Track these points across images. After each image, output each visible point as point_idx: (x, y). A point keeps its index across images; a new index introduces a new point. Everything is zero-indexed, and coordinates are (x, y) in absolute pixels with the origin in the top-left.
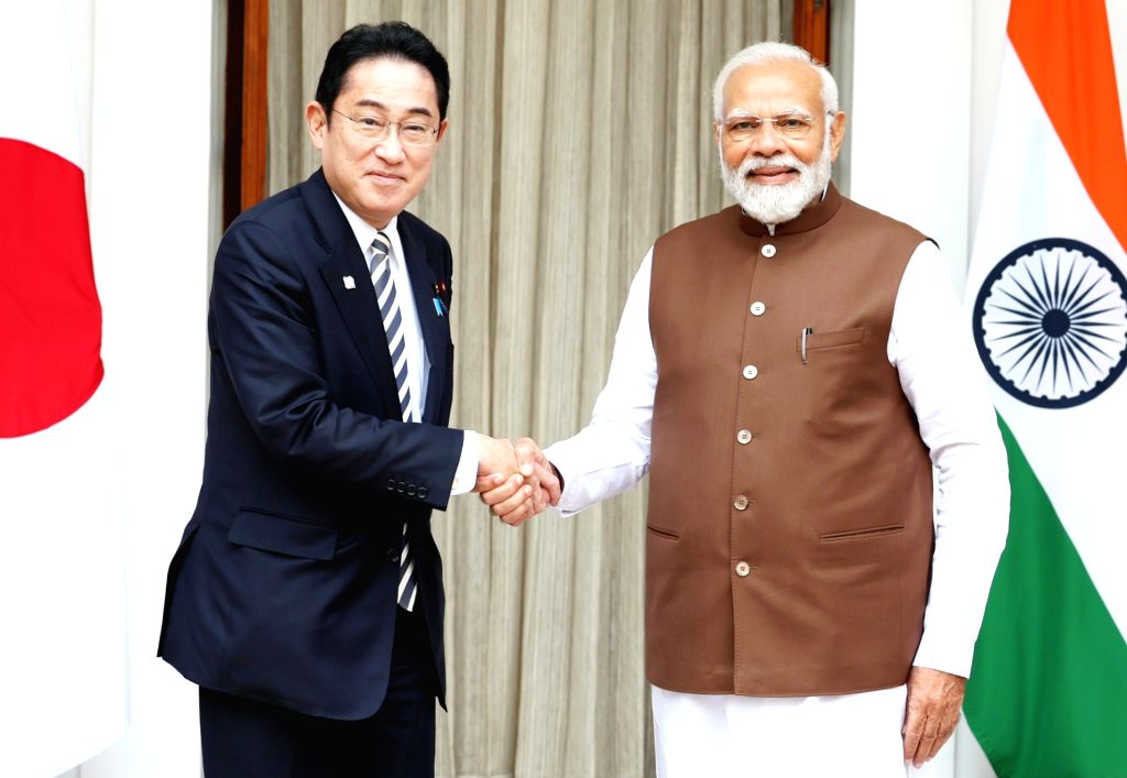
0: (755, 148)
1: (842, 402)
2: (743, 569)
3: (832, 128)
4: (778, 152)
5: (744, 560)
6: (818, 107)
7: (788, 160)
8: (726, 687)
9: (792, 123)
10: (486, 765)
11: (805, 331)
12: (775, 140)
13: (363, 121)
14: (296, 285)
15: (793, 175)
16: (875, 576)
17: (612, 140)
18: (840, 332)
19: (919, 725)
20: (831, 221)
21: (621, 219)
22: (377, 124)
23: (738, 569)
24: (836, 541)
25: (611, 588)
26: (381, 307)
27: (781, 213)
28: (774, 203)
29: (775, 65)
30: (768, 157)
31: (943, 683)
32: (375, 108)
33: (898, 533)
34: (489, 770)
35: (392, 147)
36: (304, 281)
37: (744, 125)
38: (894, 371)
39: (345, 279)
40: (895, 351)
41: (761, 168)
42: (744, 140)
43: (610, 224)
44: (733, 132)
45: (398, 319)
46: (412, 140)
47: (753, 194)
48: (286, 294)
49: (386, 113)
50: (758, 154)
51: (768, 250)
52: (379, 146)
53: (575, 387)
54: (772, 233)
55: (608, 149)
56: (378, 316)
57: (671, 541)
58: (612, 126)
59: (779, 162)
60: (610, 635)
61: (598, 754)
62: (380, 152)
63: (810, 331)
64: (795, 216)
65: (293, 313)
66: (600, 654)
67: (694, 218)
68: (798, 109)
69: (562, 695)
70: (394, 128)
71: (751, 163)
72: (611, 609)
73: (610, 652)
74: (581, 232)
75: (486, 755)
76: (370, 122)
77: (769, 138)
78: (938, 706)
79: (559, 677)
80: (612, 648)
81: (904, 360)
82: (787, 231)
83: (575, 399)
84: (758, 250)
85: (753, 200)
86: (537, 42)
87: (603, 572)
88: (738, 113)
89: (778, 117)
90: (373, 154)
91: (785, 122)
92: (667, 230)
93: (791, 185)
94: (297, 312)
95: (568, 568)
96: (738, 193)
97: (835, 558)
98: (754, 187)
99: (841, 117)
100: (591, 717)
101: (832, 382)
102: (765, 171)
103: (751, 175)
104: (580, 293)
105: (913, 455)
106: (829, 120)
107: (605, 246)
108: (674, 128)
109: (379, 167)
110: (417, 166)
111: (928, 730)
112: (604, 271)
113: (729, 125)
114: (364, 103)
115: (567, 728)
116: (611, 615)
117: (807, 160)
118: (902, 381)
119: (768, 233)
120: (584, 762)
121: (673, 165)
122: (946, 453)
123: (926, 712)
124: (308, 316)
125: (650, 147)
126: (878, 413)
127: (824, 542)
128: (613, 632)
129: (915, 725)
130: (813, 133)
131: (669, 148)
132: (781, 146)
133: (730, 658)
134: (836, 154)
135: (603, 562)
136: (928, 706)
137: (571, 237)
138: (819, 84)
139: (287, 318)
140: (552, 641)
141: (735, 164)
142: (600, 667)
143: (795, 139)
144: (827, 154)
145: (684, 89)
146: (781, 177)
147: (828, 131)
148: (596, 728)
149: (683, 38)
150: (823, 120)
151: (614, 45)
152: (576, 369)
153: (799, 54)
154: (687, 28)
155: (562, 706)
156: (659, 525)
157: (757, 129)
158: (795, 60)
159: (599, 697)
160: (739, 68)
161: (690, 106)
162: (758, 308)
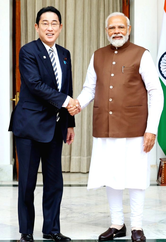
0: (115, 32)
1: (130, 81)
2: (111, 113)
3: (129, 29)
4: (119, 33)
5: (111, 111)
6: (126, 24)
7: (121, 35)
8: (107, 136)
9: (121, 27)
10: (65, 154)
11: (123, 67)
12: (118, 30)
13: (44, 24)
14: (33, 57)
15: (121, 38)
16: (137, 115)
17: (88, 31)
18: (130, 67)
19: (147, 143)
20: (128, 47)
21: (90, 47)
22: (47, 24)
23: (110, 113)
24: (128, 108)
25: (89, 119)
26: (52, 62)
27: (119, 45)
28: (118, 43)
29: (118, 16)
30: (117, 34)
31: (151, 135)
32: (46, 21)
33: (142, 107)
34: (66, 155)
35: (50, 28)
36: (35, 57)
37: (112, 28)
38: (140, 76)
39: (44, 57)
40: (141, 71)
41: (116, 36)
42: (113, 31)
43: (88, 48)
44: (110, 29)
45: (55, 64)
46: (54, 26)
47: (114, 41)
48: (32, 59)
49: (49, 22)
50: (115, 33)
51: (116, 52)
52: (48, 28)
53: (81, 80)
54: (117, 49)
55: (87, 33)
56: (51, 64)
57: (97, 108)
58: (88, 29)
59: (119, 35)
60: (89, 128)
61: (87, 151)
62: (48, 29)
63: (124, 67)
64: (122, 46)
65: (33, 63)
66: (87, 132)
67: (104, 46)
68: (123, 25)
69: (80, 140)
70: (50, 25)
71: (114, 36)
72: (89, 123)
73: (89, 131)
74: (82, 49)
75: (65, 152)
76: (45, 24)
77: (117, 30)
78: (151, 140)
79: (79, 136)
80: (90, 131)
81: (142, 73)
82: (120, 49)
83: (81, 82)
84: (114, 52)
85: (114, 43)
86: (73, 13)
87: (87, 116)
88: (111, 25)
89: (119, 26)
90: (47, 30)
91: (120, 27)
92: (99, 48)
93: (121, 39)
94: (34, 63)
95: (81, 115)
96: (111, 41)
97: (129, 111)
98: (114, 40)
99: (130, 27)
100: (86, 144)
101: (128, 77)
102: (116, 37)
103: (114, 38)
104: (82, 62)
105: (144, 92)
106: (128, 27)
107: (87, 52)
108: (100, 29)
109: (48, 32)
110: (56, 31)
111: (149, 145)
112: (87, 57)
113: (109, 28)
114: (44, 21)
115: (81, 146)
116: (89, 124)
117: (124, 35)
118: (142, 77)
119: (116, 49)
120: (84, 153)
121: (100, 36)
122: (151, 91)
123: (148, 141)
124: (36, 63)
125: (95, 33)
126: (137, 83)
127: (127, 108)
128: (90, 127)
129: (146, 143)
130: (125, 30)
131: (99, 33)
132: (119, 32)
133: (108, 130)
134: (129, 34)
135: (87, 114)
136: (149, 140)
137: (80, 51)
138: (126, 20)
139: (32, 64)
140: (78, 129)
141: (110, 36)
142: (87, 134)
143: (122, 31)
144: (128, 34)
145: (101, 21)
146: (119, 38)
147: (128, 29)
148: (87, 146)
149: (101, 11)
150: (127, 27)
151: (88, 13)
152: (82, 76)
153: (122, 14)
154: (102, 9)
155: (80, 142)
156: (96, 106)
157: (115, 29)
158: (122, 15)
159: (87, 140)
160: (111, 17)
161: (103, 25)
162: (114, 63)
